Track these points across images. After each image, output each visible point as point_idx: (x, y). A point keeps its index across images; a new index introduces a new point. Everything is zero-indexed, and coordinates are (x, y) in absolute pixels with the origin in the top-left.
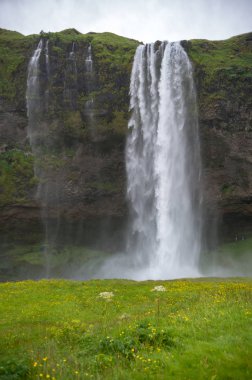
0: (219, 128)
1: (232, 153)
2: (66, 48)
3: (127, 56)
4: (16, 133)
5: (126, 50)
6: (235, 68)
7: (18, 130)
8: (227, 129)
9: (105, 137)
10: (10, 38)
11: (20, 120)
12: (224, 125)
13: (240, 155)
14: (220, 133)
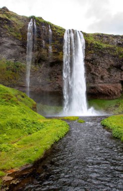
0: (90, 62)
1: (92, 72)
4: (20, 55)
6: (97, 44)
7: (21, 54)
8: (92, 63)
9: (54, 61)
11: (23, 49)
12: (92, 62)
13: (94, 73)
14: (90, 64)
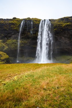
2: (28, 21)
3: (39, 22)
5: (39, 21)
10: (18, 20)
